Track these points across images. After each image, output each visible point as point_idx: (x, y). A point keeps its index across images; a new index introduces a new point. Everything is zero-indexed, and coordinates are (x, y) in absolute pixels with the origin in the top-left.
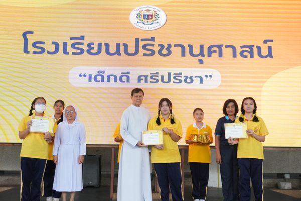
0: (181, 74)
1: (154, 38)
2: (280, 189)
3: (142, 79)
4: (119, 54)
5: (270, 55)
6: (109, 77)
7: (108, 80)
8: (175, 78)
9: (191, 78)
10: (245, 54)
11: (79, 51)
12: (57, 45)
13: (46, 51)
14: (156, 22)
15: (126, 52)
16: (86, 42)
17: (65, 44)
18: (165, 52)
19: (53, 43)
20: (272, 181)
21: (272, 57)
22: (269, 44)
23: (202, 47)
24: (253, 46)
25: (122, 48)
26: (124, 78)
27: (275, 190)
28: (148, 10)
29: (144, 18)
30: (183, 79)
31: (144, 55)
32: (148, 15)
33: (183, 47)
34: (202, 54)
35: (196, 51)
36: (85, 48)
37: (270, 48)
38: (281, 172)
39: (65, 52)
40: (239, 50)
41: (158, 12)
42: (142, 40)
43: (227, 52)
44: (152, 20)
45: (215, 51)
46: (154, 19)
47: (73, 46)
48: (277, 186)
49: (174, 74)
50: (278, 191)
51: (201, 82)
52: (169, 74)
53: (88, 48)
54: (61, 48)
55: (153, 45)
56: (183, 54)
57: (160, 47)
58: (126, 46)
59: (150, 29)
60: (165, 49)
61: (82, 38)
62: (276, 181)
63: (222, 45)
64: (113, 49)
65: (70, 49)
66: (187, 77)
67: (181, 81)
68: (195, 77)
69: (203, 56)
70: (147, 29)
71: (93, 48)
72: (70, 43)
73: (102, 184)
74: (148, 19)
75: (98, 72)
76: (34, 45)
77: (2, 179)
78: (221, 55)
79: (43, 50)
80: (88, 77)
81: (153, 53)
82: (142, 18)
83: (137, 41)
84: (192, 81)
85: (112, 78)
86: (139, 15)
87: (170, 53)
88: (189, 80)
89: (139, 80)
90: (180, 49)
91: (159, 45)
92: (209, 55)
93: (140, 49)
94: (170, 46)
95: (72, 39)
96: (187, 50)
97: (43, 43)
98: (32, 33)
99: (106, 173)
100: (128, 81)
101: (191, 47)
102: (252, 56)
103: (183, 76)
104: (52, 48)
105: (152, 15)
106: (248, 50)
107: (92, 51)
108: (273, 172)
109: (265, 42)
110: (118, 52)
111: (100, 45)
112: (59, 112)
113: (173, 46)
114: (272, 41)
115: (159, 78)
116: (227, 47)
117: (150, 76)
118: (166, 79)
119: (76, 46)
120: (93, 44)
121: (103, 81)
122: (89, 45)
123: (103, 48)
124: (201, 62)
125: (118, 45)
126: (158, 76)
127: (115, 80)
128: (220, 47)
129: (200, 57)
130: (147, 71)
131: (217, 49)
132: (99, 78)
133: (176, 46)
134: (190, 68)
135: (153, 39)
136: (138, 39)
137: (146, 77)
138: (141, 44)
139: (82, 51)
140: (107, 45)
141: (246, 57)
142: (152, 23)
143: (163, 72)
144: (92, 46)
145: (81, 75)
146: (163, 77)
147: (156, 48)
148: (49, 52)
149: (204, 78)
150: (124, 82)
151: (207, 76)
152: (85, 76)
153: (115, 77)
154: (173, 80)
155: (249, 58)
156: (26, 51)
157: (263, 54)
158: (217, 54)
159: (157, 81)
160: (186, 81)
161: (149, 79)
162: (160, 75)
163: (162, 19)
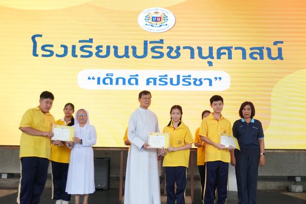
0: (190, 76)
1: (163, 40)
2: (291, 192)
3: (151, 82)
4: (128, 57)
5: (280, 57)
6: (117, 79)
7: (117, 83)
8: (184, 80)
9: (200, 80)
10: (255, 56)
11: (87, 54)
12: (65, 47)
13: (55, 54)
14: (165, 24)
15: (134, 54)
16: (94, 45)
17: (74, 47)
18: (173, 54)
19: (62, 46)
20: (283, 184)
21: (282, 59)
22: (279, 45)
23: (211, 49)
24: (263, 48)
25: (130, 51)
26: (133, 81)
27: (285, 193)
28: (156, 13)
29: (153, 21)
30: (192, 81)
31: (153, 57)
32: (157, 18)
33: (192, 49)
34: (211, 56)
35: (205, 53)
36: (94, 50)
37: (280, 50)
38: (292, 175)
39: (74, 55)
40: (248, 52)
41: (166, 14)
42: (151, 42)
43: (237, 54)
44: (160, 22)
45: (224, 53)
46: (162, 21)
47: (82, 49)
48: (288, 189)
49: (183, 76)
50: (289, 194)
51: (211, 84)
52: (178, 77)
53: (97, 51)
54: (70, 50)
55: (162, 48)
56: (192, 57)
57: (169, 50)
58: (134, 48)
59: (158, 32)
60: (174, 51)
61: (91, 41)
62: (287, 184)
63: (232, 47)
64: (121, 52)
65: (78, 52)
66: (196, 80)
67: (190, 84)
68: (205, 79)
69: (213, 58)
70: (155, 31)
71: (101, 51)
72: (78, 46)
73: (111, 187)
74: (156, 21)
75: (107, 75)
76: (43, 48)
77: (12, 182)
78: (230, 57)
79: (52, 53)
80: (96, 79)
81: (162, 55)
82: (151, 21)
83: (146, 43)
84: (201, 83)
85: (121, 81)
86: (147, 18)
87: (178, 55)
88: (198, 83)
89: (148, 82)
90: (189, 51)
91: (168, 47)
92: (219, 58)
93: (149, 51)
94: (178, 48)
95: (80, 41)
96: (196, 52)
97: (52, 46)
98: (41, 36)
99: (115, 176)
100: (137, 83)
101: (200, 49)
102: (262, 58)
103: (192, 78)
105: (161, 18)
106: (258, 51)
107: (101, 54)
108: (283, 175)
109: (276, 43)
110: (126, 55)
111: (108, 48)
112: (68, 115)
113: (181, 47)
114: (282, 42)
115: (168, 81)
116: (236, 48)
117: (158, 78)
118: (175, 82)
119: (85, 49)
120: (101, 47)
121: (111, 83)
122: (98, 48)
123: (112, 50)
124: (210, 64)
125: (127, 48)
126: (167, 79)
127: (124, 83)
128: (229, 49)
129: (209, 59)
130: (156, 74)
131: (226, 51)
132: (108, 81)
133: (184, 48)
134: (199, 69)
135: (161, 41)
136: (147, 41)
137: (155, 79)
138: (150, 46)
139: (91, 54)
140: (116, 48)
141: (256, 59)
142: (161, 26)
143: (172, 74)
144: (100, 49)
145: (89, 78)
146: (171, 80)
147: (165, 51)
148: (57, 55)
149: (213, 80)
150: (133, 84)
151: (216, 78)
152: (93, 78)
153: (124, 80)
154: (181, 82)
155: (259, 60)
156: (35, 54)
157: (273, 56)
158: (227, 56)
159: (166, 83)
160: (195, 83)
161: (158, 82)
162: (168, 78)
163: (171, 21)
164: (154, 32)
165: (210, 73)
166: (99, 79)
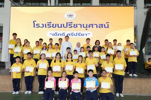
1: (72, 22)
4: (62, 27)
5: (108, 27)
6: (59, 34)
7: (58, 35)
8: (78, 34)
9: (83, 34)
10: (100, 27)
11: (50, 27)
12: (43, 25)
15: (64, 26)
16: (52, 24)
17: (46, 25)
18: (75, 26)
19: (42, 24)
21: (108, 28)
22: (108, 23)
23: (87, 25)
24: (103, 24)
25: (62, 25)
26: (63, 35)
28: (70, 14)
30: (81, 35)
31: (69, 27)
33: (81, 25)
34: (87, 27)
35: (85, 26)
36: (52, 25)
37: (108, 25)
39: (46, 27)
40: (98, 26)
41: (73, 14)
42: (69, 23)
43: (95, 26)
45: (91, 26)
46: (72, 16)
47: (48, 25)
51: (86, 36)
52: (77, 33)
54: (44, 25)
55: (72, 24)
56: (81, 27)
58: (64, 25)
61: (51, 22)
64: (60, 26)
66: (82, 34)
67: (80, 35)
68: (85, 34)
69: (87, 28)
71: (54, 26)
74: (70, 16)
75: (55, 33)
76: (37, 25)
78: (93, 27)
79: (39, 26)
81: (72, 27)
82: (69, 16)
83: (67, 23)
85: (60, 35)
86: (68, 15)
87: (77, 27)
88: (83, 35)
90: (80, 25)
91: (74, 24)
92: (89, 27)
93: (68, 25)
94: (77, 25)
95: (47, 23)
96: (82, 26)
97: (39, 24)
98: (36, 21)
102: (102, 27)
103: (81, 34)
104: (42, 26)
106: (101, 25)
107: (53, 26)
109: (107, 23)
110: (61, 27)
111: (56, 25)
113: (78, 24)
114: (109, 23)
115: (74, 35)
116: (95, 25)
117: (71, 34)
118: (76, 35)
119: (49, 25)
120: (54, 24)
121: (57, 35)
122: (53, 25)
123: (57, 25)
124: (86, 29)
125: (61, 25)
127: (61, 35)
128: (92, 25)
129: (86, 28)
130: (70, 33)
131: (91, 25)
132: (56, 35)
133: (79, 24)
134: (83, 31)
138: (68, 24)
140: (58, 25)
141: (100, 28)
142: (72, 18)
143: (75, 33)
145: (50, 34)
146: (75, 34)
147: (73, 25)
148: (41, 27)
149: (87, 34)
151: (88, 34)
152: (51, 34)
153: (61, 34)
154: (78, 35)
155: (101, 28)
156: (34, 27)
157: (106, 27)
158: (92, 27)
159: (73, 35)
160: (82, 35)
161: (71, 35)
162: (74, 34)
163: (75, 16)
164: (70, 20)
165: (86, 32)
166: (53, 34)
